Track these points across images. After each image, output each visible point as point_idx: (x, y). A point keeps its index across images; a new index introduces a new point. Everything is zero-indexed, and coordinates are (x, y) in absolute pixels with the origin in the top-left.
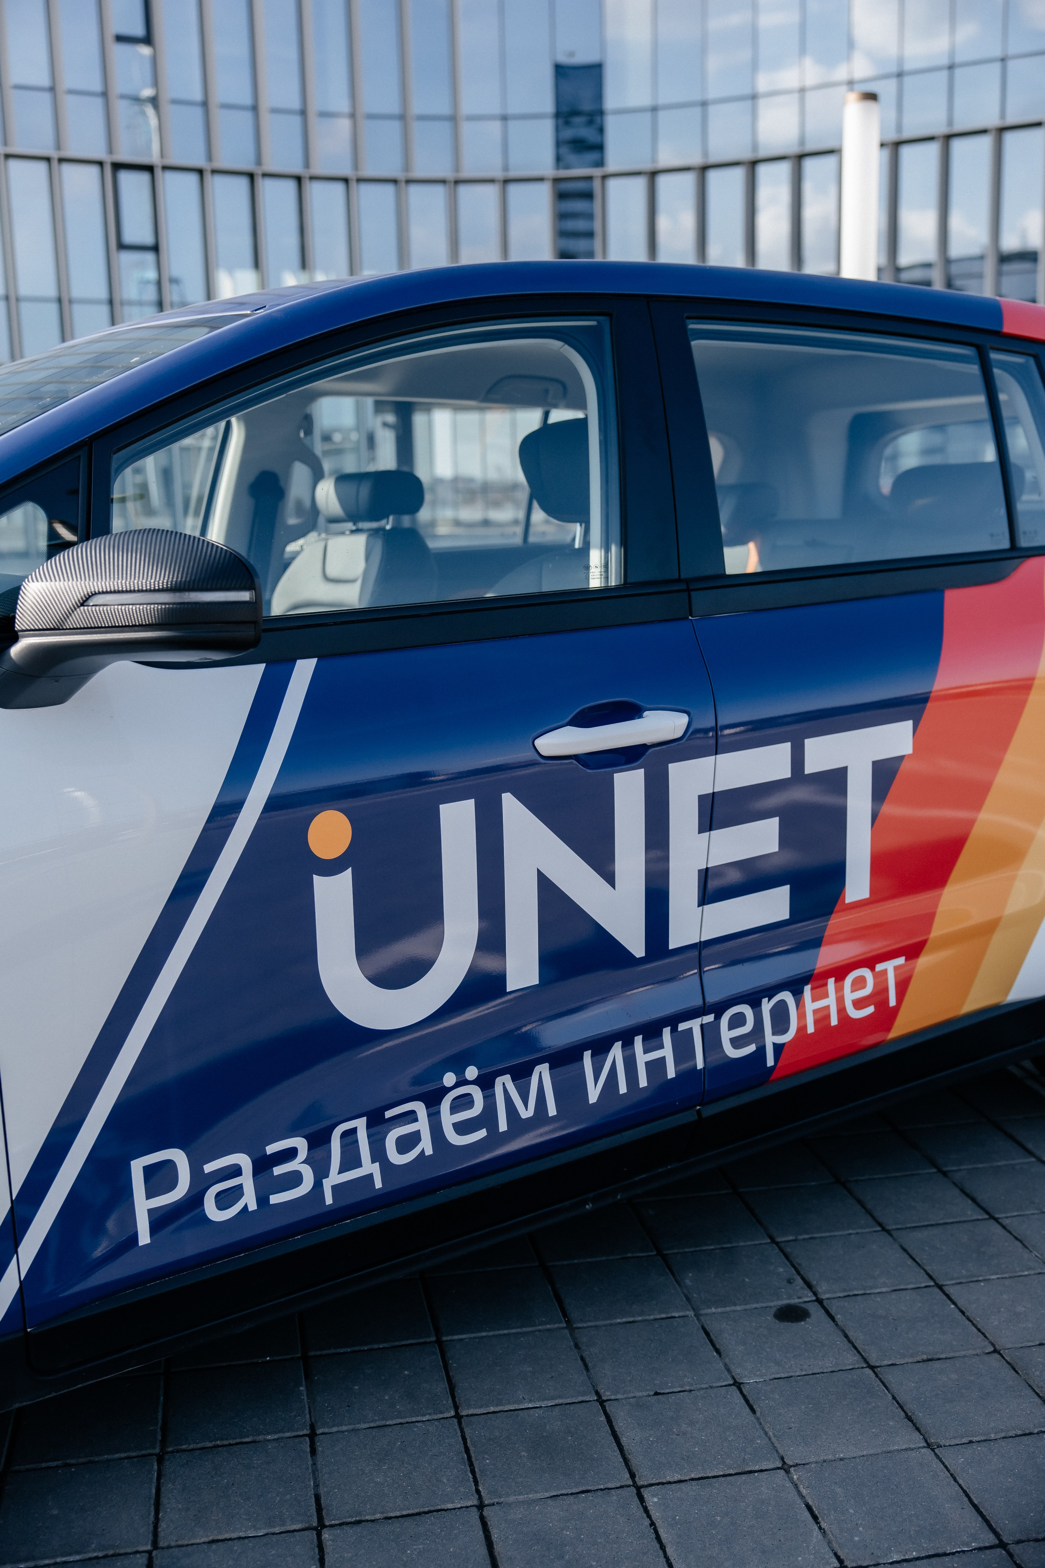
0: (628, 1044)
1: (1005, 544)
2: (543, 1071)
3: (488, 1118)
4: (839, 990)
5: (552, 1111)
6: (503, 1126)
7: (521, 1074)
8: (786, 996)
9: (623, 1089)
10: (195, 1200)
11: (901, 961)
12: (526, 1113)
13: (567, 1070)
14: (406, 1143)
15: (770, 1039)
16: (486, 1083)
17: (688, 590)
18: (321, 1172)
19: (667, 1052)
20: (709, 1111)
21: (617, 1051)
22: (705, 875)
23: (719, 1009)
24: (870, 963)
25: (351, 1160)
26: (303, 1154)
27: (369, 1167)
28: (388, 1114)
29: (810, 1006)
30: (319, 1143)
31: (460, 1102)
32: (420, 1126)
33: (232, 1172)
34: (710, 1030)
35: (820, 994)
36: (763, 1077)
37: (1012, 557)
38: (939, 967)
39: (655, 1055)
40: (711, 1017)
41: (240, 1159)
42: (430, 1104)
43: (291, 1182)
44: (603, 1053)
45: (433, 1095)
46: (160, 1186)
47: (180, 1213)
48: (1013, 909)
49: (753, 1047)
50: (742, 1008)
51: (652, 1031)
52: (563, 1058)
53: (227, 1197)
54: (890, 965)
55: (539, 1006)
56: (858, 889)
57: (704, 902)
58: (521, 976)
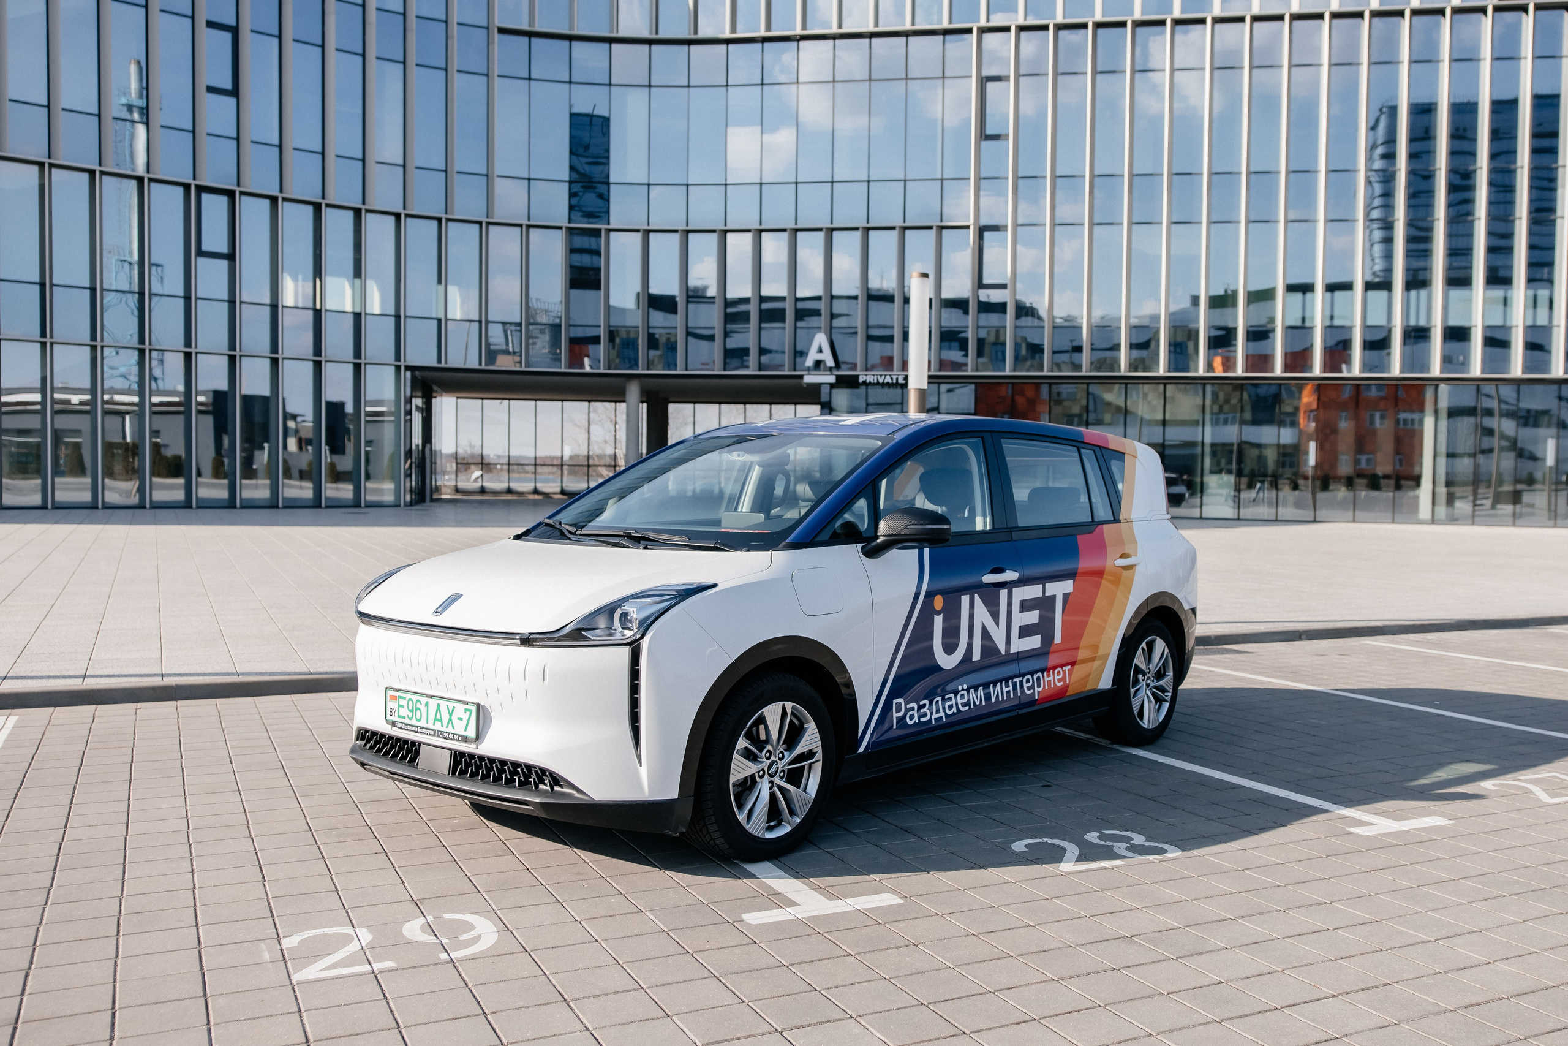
0: (1001, 684)
1: (1091, 520)
2: (981, 688)
3: (968, 704)
4: (1054, 674)
5: (984, 704)
6: (972, 707)
7: (976, 690)
8: (1040, 675)
9: (1000, 700)
10: (904, 717)
11: (1069, 667)
12: (978, 703)
13: (987, 691)
14: (951, 707)
15: (1037, 689)
16: (968, 691)
17: (1011, 532)
18: (932, 713)
19: (1010, 688)
20: (1020, 712)
21: (998, 686)
22: (1021, 628)
23: (1023, 675)
24: (1061, 666)
25: (938, 711)
26: (927, 707)
27: (942, 714)
28: (946, 697)
29: (1047, 679)
30: (931, 703)
31: (962, 696)
32: (953, 702)
33: (912, 709)
34: (1021, 683)
35: (1048, 676)
36: (1034, 702)
37: (1093, 524)
38: (1080, 671)
39: (1008, 689)
40: (1021, 679)
41: (915, 705)
42: (956, 696)
43: (925, 715)
44: (995, 686)
45: (956, 693)
46: (898, 710)
47: (902, 720)
48: (1101, 652)
49: (1031, 691)
50: (1029, 677)
51: (1007, 680)
52: (986, 686)
53: (912, 717)
54: (1067, 668)
55: (980, 667)
56: (1058, 639)
57: (1019, 638)
58: (976, 656)
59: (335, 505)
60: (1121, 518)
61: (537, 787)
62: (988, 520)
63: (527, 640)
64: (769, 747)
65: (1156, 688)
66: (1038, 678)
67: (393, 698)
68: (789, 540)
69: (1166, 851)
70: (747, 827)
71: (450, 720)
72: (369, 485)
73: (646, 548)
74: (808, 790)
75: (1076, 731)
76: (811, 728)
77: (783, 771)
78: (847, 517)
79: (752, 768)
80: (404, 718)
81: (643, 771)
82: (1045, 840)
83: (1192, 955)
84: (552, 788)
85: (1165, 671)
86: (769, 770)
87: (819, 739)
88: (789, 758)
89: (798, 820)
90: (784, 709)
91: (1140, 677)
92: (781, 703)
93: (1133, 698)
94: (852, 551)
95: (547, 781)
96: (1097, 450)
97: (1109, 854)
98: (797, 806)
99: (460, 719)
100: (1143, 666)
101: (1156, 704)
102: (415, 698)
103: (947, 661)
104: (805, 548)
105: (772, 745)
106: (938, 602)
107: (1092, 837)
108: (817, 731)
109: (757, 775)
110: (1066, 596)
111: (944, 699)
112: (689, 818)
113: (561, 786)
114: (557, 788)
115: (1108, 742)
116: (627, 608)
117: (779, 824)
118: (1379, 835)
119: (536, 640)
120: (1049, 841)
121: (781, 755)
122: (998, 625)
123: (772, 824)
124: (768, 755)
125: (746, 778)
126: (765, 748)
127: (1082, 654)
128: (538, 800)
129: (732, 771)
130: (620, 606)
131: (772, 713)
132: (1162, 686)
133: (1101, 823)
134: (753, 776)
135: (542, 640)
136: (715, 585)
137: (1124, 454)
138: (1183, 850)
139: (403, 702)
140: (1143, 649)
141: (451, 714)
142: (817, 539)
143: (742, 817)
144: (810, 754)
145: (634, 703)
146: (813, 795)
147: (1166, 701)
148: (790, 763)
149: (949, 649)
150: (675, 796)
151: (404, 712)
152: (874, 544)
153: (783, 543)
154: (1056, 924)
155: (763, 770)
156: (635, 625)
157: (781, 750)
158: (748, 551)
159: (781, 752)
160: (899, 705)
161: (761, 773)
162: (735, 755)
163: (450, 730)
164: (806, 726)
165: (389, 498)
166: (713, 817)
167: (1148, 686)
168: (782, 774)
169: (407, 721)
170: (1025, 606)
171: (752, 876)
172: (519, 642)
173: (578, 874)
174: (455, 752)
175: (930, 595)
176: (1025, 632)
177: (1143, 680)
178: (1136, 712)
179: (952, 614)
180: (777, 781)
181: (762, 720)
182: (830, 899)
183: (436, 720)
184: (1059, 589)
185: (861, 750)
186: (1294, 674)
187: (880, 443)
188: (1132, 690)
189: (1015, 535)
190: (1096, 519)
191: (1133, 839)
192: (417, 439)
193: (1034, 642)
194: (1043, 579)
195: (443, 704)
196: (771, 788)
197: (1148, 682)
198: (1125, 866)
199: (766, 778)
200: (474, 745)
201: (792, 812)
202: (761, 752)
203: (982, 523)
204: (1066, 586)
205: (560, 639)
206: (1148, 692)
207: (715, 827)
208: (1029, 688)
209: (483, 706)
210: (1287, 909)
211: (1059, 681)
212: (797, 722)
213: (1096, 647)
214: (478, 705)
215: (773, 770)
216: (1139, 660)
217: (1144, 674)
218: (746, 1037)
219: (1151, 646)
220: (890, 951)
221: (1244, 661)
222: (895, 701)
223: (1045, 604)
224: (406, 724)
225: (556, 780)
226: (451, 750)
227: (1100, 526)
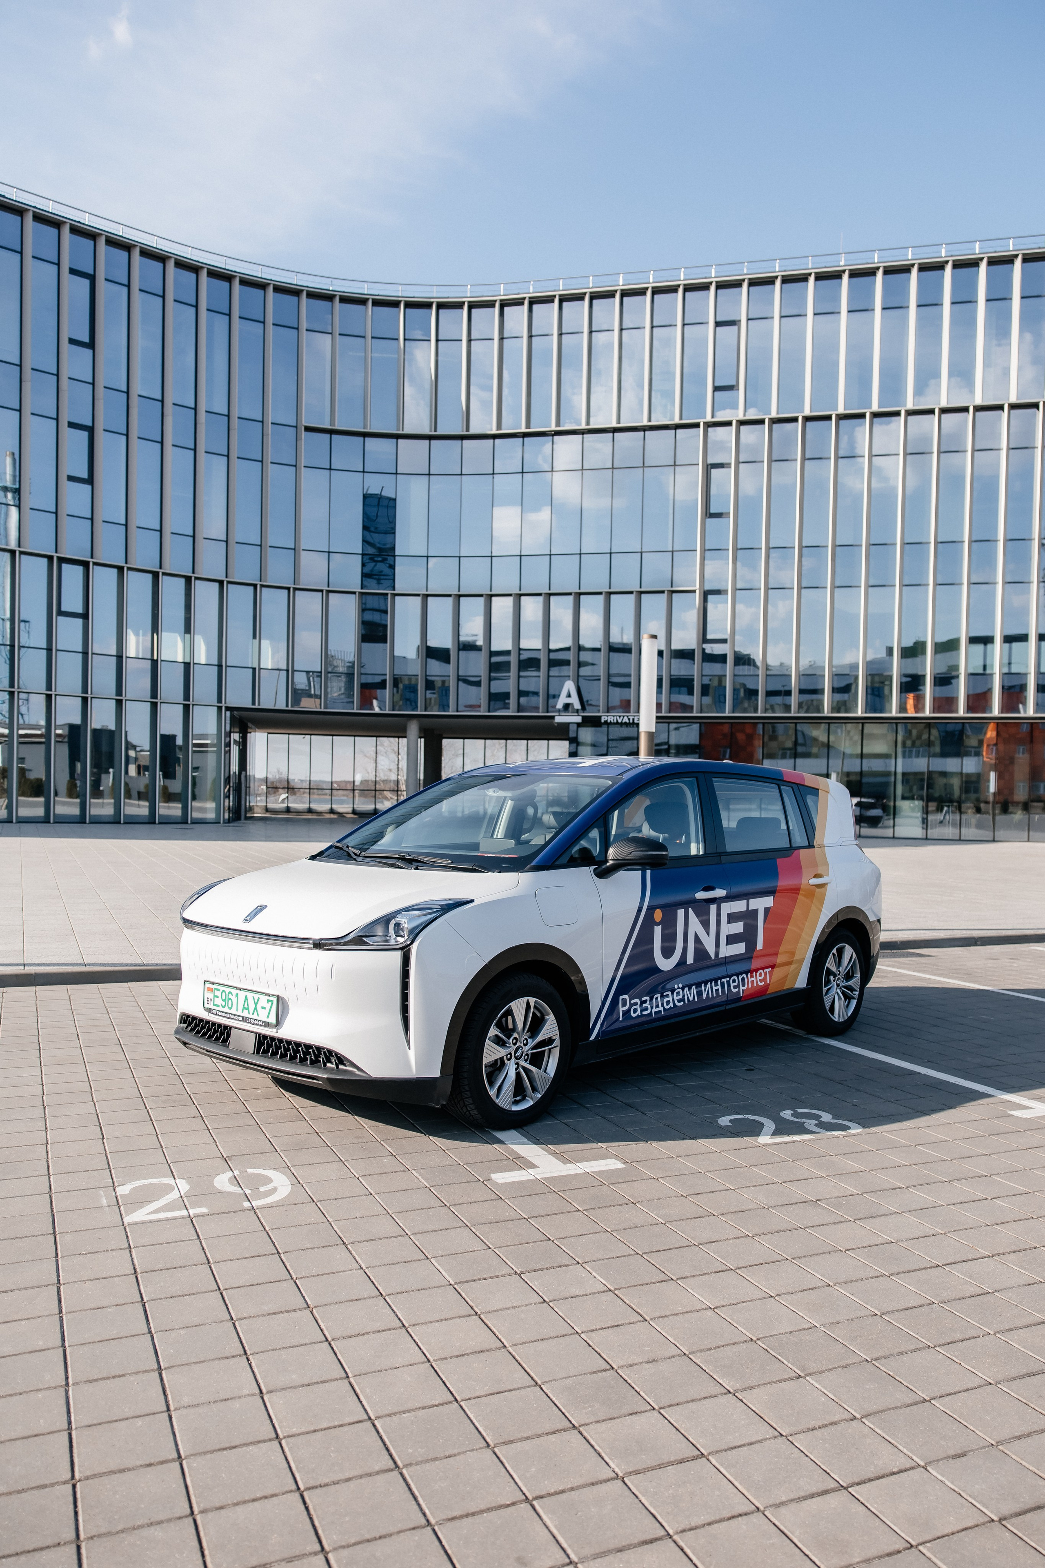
0: (711, 984)
1: (788, 846)
2: (694, 987)
3: (682, 1000)
4: (756, 975)
5: (696, 1000)
6: (686, 1002)
7: (690, 989)
8: (744, 975)
9: (709, 997)
10: (629, 1010)
11: (770, 969)
12: (691, 999)
13: (699, 989)
14: (668, 1003)
15: (742, 988)
16: (683, 989)
17: (720, 856)
18: (652, 1008)
19: (719, 987)
20: (728, 1007)
21: (709, 985)
22: (728, 936)
23: (729, 976)
24: (763, 969)
25: (657, 1006)
26: (648, 1002)
27: (661, 1008)
28: (665, 994)
29: (750, 980)
30: (651, 999)
31: (678, 993)
32: (670, 998)
33: (636, 1004)
34: (728, 982)
35: (752, 977)
36: (739, 999)
37: (792, 849)
38: (778, 973)
39: (717, 988)
40: (728, 979)
41: (638, 1001)
42: (672, 993)
43: (646, 1009)
44: (706, 985)
45: (673, 991)
46: (624, 1005)
47: (626, 1013)
48: (796, 958)
49: (737, 990)
50: (735, 977)
51: (716, 981)
52: (698, 985)
53: (635, 1011)
54: (767, 970)
55: (693, 969)
56: (760, 946)
57: (727, 945)
58: (690, 960)
59: (167, 821)
60: (815, 844)
61: (325, 1065)
62: (701, 846)
63: (319, 945)
64: (515, 1035)
65: (845, 987)
66: (743, 979)
67: (210, 990)
68: (533, 864)
69: (849, 1128)
70: (497, 1101)
71: (256, 1009)
72: (196, 804)
73: (417, 869)
74: (548, 1071)
75: (777, 1022)
76: (551, 1019)
77: (527, 1055)
78: (584, 843)
79: (501, 1052)
80: (219, 1006)
81: (412, 1054)
82: (747, 1116)
83: (868, 1218)
84: (337, 1066)
85: (853, 973)
86: (515, 1054)
87: (557, 1028)
88: (532, 1043)
89: (539, 1096)
90: (528, 1003)
91: (832, 978)
92: (526, 998)
93: (825, 995)
94: (586, 872)
95: (333, 1061)
96: (795, 787)
97: (801, 1129)
98: (538, 1084)
99: (263, 1008)
100: (834, 969)
101: (845, 1001)
102: (227, 990)
103: (665, 964)
104: (547, 870)
105: (518, 1033)
106: (658, 915)
107: (787, 1114)
108: (555, 1021)
109: (505, 1058)
110: (767, 910)
111: (662, 996)
112: (449, 1093)
113: (345, 1065)
114: (341, 1067)
115: (804, 1032)
116: (400, 919)
117: (524, 1099)
118: (1036, 1117)
119: (325, 944)
120: (750, 1117)
121: (525, 1042)
122: (708, 934)
123: (518, 1098)
124: (514, 1041)
125: (496, 1060)
126: (512, 1035)
127: (780, 959)
128: (325, 1076)
129: (485, 1054)
130: (394, 917)
131: (518, 1006)
132: (850, 986)
133: (794, 1103)
134: (502, 1059)
135: (331, 944)
136: (472, 901)
137: (818, 790)
138: (864, 1126)
139: (217, 993)
140: (834, 954)
141: (256, 1004)
142: (557, 863)
143: (492, 1093)
144: (550, 1041)
145: (405, 997)
146: (552, 1075)
147: (855, 999)
148: (533, 1048)
149: (667, 952)
150: (438, 1075)
151: (218, 1001)
152: (604, 867)
153: (529, 866)
154: (753, 1188)
155: (510, 1054)
156: (406, 933)
157: (526, 1037)
158: (500, 872)
159: (526, 1039)
160: (624, 1000)
161: (509, 1056)
162: (487, 1041)
163: (255, 1017)
164: (546, 1017)
165: (211, 816)
166: (468, 1093)
167: (838, 985)
168: (526, 1057)
169: (221, 1009)
170: (733, 918)
171: (501, 1142)
172: (311, 946)
173: (357, 1137)
174: (259, 1035)
175: (651, 909)
176: (732, 939)
177: (834, 981)
178: (828, 1008)
179: (669, 924)
180: (522, 1063)
181: (509, 1012)
182: (564, 1163)
183: (244, 1008)
184: (761, 904)
185: (592, 1038)
186: (969, 975)
187: (611, 783)
188: (825, 989)
189: (723, 858)
190: (793, 845)
191: (821, 1117)
192: (235, 768)
193: (739, 948)
194: (747, 896)
195: (250, 995)
196: (516, 1069)
197: (838, 982)
198: (813, 1140)
199: (513, 1060)
200: (274, 1030)
201: (534, 1089)
202: (509, 1039)
203: (695, 849)
204: (768, 901)
205: (345, 944)
206: (838, 991)
207: (470, 1101)
208: (735, 987)
209: (282, 998)
210: (952, 1180)
211: (761, 981)
212: (539, 1014)
213: (793, 954)
214: (278, 997)
215: (518, 1054)
216: (830, 964)
217: (835, 976)
218: (491, 1278)
219: (840, 952)
220: (612, 1208)
221: (926, 964)
222: (621, 998)
223: (750, 916)
224: (220, 1011)
225: (341, 1060)
226: (256, 1033)
227: (796, 851)
